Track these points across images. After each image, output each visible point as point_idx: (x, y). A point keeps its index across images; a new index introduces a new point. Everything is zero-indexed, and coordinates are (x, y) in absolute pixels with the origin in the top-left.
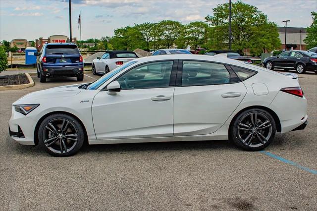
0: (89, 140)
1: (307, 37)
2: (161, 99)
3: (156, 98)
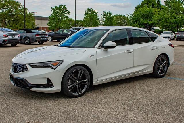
0: (93, 83)
1: (50, 22)
2: (129, 52)
3: (126, 51)
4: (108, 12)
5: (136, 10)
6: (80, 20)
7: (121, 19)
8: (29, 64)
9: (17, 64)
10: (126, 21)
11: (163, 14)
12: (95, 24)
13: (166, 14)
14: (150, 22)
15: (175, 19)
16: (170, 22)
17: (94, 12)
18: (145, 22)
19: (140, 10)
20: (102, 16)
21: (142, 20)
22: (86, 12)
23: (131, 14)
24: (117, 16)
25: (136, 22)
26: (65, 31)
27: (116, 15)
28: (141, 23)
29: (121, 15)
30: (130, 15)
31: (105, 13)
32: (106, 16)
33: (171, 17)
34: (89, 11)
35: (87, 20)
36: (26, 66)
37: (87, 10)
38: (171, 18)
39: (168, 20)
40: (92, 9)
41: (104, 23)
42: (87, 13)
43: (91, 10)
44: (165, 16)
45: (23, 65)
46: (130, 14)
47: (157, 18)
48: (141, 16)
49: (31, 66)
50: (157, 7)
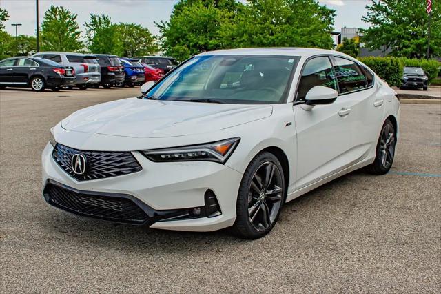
0: (288, 195)
2: (345, 113)
3: (342, 112)
4: (101, 16)
5: (176, 13)
6: (29, 37)
7: (131, 35)
8: (142, 152)
9: (96, 154)
10: (143, 39)
11: (243, 23)
12: (71, 46)
13: (250, 22)
14: (211, 42)
15: (272, 34)
16: (259, 41)
17: (69, 16)
18: (200, 42)
19: (187, 13)
20: (87, 26)
21: (191, 36)
22: (46, 14)
23: (164, 22)
24: (122, 25)
25: (179, 42)
26: (22, 63)
27: (118, 24)
28: (191, 44)
29: (130, 23)
30: (162, 25)
31: (93, 18)
32: (97, 26)
33: (261, 32)
34: (56, 12)
35: (50, 36)
36: (133, 157)
37: (50, 9)
38: (261, 34)
39: (255, 37)
40: (62, 8)
41: (91, 43)
42: (51, 18)
43: (60, 12)
44: (250, 29)
45: (120, 156)
46: (162, 22)
47: (229, 32)
48: (189, 26)
49: (147, 156)
50: (226, 5)
